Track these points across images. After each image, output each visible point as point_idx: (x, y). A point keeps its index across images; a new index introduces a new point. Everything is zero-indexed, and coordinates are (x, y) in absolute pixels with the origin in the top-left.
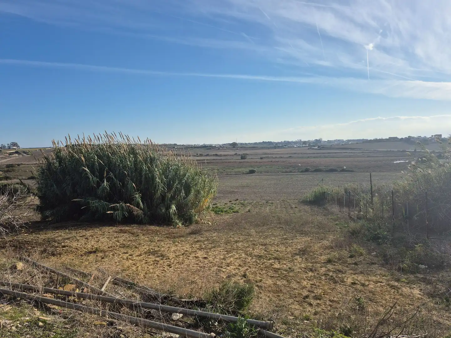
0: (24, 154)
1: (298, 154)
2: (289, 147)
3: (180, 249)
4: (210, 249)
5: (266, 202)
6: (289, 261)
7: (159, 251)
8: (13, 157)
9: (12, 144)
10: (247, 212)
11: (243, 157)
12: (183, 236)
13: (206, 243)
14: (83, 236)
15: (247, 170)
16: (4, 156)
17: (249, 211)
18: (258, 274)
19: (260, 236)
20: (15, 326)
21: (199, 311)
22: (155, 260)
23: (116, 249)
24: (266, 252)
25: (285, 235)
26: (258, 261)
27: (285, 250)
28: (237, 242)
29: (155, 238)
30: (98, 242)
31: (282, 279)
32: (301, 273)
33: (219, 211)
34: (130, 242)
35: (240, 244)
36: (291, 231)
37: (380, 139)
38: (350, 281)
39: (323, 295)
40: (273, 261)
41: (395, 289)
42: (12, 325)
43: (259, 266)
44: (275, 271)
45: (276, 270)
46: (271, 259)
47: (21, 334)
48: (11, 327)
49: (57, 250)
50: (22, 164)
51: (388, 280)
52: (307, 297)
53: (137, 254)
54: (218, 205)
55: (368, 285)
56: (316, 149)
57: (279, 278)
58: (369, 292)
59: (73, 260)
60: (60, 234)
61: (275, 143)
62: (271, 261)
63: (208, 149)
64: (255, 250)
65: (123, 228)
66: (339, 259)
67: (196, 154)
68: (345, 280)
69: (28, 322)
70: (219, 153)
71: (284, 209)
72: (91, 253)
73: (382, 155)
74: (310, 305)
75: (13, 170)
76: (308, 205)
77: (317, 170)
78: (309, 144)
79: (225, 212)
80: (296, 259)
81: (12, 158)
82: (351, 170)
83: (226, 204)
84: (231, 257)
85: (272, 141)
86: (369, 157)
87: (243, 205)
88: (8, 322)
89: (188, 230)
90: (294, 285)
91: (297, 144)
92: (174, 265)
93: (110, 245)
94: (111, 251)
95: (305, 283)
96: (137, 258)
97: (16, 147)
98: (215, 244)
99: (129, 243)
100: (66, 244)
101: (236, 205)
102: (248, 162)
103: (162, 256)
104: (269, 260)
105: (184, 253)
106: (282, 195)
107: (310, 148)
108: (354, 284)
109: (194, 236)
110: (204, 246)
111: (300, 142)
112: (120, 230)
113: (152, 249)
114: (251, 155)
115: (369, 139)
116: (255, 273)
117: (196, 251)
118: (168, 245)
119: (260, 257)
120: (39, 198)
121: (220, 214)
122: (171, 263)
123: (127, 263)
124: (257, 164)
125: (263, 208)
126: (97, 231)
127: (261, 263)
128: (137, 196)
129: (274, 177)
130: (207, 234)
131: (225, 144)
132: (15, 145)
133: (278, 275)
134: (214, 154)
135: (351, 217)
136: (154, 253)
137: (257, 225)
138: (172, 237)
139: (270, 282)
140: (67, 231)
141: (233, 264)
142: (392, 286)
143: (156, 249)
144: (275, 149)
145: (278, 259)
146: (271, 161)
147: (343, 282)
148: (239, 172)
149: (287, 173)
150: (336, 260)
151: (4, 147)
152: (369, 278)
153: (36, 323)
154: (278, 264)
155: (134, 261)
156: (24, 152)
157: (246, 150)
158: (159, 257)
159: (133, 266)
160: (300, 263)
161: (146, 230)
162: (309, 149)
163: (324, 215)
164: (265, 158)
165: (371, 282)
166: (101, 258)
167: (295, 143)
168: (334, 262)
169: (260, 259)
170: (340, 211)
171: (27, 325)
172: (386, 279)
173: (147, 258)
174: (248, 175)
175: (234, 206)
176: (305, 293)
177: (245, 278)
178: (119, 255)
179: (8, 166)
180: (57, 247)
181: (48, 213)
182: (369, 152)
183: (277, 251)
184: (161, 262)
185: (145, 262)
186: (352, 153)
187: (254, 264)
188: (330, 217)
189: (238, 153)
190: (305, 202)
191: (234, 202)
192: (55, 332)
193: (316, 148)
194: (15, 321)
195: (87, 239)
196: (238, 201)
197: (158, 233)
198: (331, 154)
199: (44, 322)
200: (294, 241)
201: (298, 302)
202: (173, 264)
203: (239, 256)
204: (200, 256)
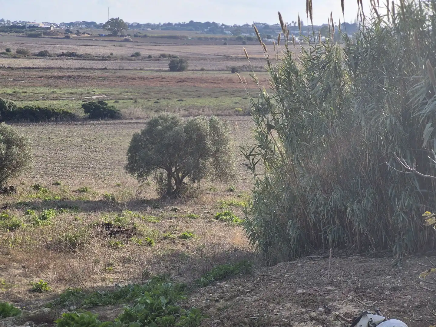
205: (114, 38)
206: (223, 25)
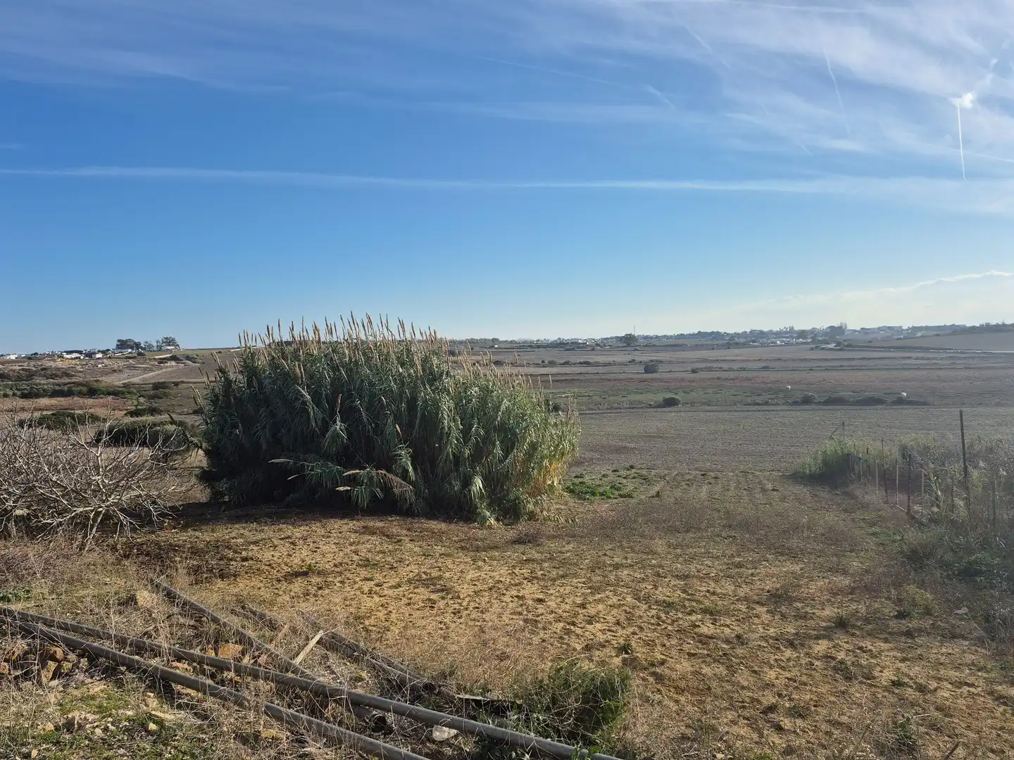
0: (187, 361)
1: (785, 361)
2: (763, 345)
3: (485, 576)
4: (554, 580)
5: (702, 475)
6: (739, 621)
7: (440, 578)
8: (167, 367)
9: (165, 340)
10: (653, 497)
11: (650, 368)
12: (496, 548)
13: (546, 565)
14: (286, 538)
15: (660, 397)
16: (148, 366)
17: (658, 495)
18: (659, 647)
19: (677, 556)
20: (103, 727)
21: (490, 725)
22: (429, 600)
23: (349, 570)
24: (684, 595)
25: (739, 555)
26: (663, 616)
27: (734, 591)
28: (617, 567)
29: (435, 547)
30: (315, 552)
31: (715, 661)
32: (766, 649)
33: (586, 493)
34: (381, 556)
35: (626, 572)
36: (755, 546)
37: (997, 325)
38: (887, 676)
39: (814, 706)
40: (699, 617)
41: (1007, 706)
42: (95, 724)
43: (663, 627)
44: (700, 642)
45: (704, 640)
46: (694, 612)
47: (109, 745)
48: (94, 728)
49: (231, 567)
50: (183, 382)
51: (990, 682)
52: (772, 709)
53: (392, 583)
54: (587, 479)
55: (936, 690)
56: (831, 349)
57: (708, 659)
58: (937, 709)
59: (259, 588)
60: (242, 531)
61: (728, 334)
62: (693, 618)
63: (567, 350)
64: (660, 589)
65: (371, 524)
66: (867, 620)
67: (540, 362)
68: (876, 674)
69: (129, 722)
70: (593, 358)
71: (745, 492)
72: (297, 576)
73: (1004, 365)
74: (776, 729)
75: (166, 395)
76: (805, 485)
77: (834, 401)
78: (814, 339)
79: (602, 494)
80: (757, 616)
81: (164, 370)
82: (922, 400)
83: (604, 476)
84: (600, 601)
85: (722, 330)
86: (969, 368)
87: (645, 479)
88: (91, 717)
89: (511, 534)
90: (744, 678)
91: (784, 337)
92: (468, 612)
93: (339, 560)
94: (341, 573)
95: (771, 675)
96: (390, 592)
97: (173, 348)
98: (566, 569)
99: (377, 558)
100: (250, 554)
101: (629, 480)
102: (661, 380)
103: (445, 590)
104: (689, 614)
105: (494, 587)
106: (742, 458)
107: (816, 347)
108: (897, 684)
109: (521, 548)
110: (542, 572)
111: (790, 333)
112: (364, 527)
113: (425, 573)
114: (670, 362)
115: (969, 325)
116: (650, 644)
117: (520, 584)
118: (462, 566)
119: (669, 605)
120: (206, 454)
121: (588, 499)
122: (462, 608)
123: (368, 603)
124: (683, 384)
125: (693, 489)
126: (317, 528)
127: (669, 621)
128: (403, 453)
129: (726, 415)
130: (552, 545)
131: (605, 339)
132: (170, 342)
133: (706, 652)
134: (582, 361)
135: (914, 518)
136: (428, 582)
137: (674, 530)
138: (474, 548)
139: (685, 666)
140: (255, 525)
141: (602, 620)
142: (1001, 697)
143: (435, 573)
144: (729, 348)
145: (711, 614)
146: (718, 378)
147: (869, 679)
148: (640, 402)
149: (756, 407)
150: (859, 624)
151: (150, 346)
152: (942, 673)
153: (144, 724)
154: (711, 625)
155: (383, 598)
156: (188, 358)
157: (657, 351)
158: (438, 591)
159: (381, 608)
160: (766, 626)
161: (419, 531)
162: (812, 349)
163: (845, 511)
164: (702, 370)
165: (945, 683)
166: (316, 588)
167: (779, 334)
168: (854, 626)
169: (667, 609)
170: (886, 502)
171: (126, 726)
172: (985, 678)
173: (412, 593)
174: (659, 410)
175: (625, 481)
176: (769, 699)
177: (627, 653)
178: (355, 583)
179: (157, 386)
180: (231, 560)
181: (223, 485)
182: (970, 358)
183: (714, 593)
184: (441, 604)
185: (407, 601)
186: (923, 358)
187: (652, 621)
188: (858, 515)
189: (638, 359)
190: (798, 477)
191: (623, 473)
192: (176, 748)
193: (832, 346)
194: (103, 718)
195: (292, 543)
196: (634, 471)
197: (444, 538)
198: (872, 363)
199: (160, 723)
200: (758, 571)
201: (747, 719)
202: (467, 609)
203: (619, 600)
204: (527, 596)
205: (628, 348)
206: (725, 333)
